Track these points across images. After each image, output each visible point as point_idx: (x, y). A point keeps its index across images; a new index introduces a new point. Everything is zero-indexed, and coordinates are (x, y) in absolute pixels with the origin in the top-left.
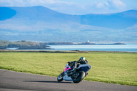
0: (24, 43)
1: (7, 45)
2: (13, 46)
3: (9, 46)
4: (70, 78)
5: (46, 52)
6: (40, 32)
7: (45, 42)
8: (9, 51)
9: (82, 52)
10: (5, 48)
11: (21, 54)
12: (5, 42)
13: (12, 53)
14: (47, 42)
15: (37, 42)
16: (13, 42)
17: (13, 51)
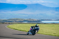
0: (30, 20)
1: (23, 21)
2: (26, 21)
3: (24, 21)
4: (31, 33)
5: (40, 24)
6: (37, 15)
7: (39, 19)
8: (24, 23)
9: (56, 24)
10: (22, 22)
11: (29, 24)
12: (22, 19)
13: (25, 24)
14: (40, 19)
15: (36, 19)
16: (26, 19)
17: (25, 23)
